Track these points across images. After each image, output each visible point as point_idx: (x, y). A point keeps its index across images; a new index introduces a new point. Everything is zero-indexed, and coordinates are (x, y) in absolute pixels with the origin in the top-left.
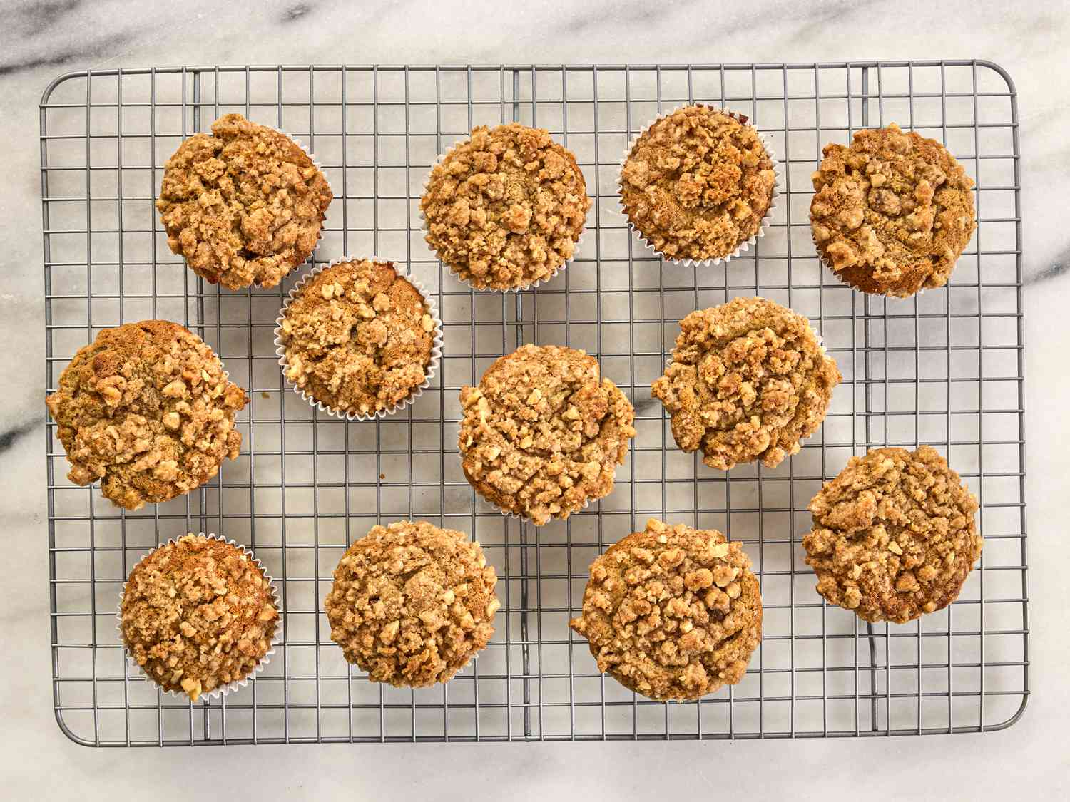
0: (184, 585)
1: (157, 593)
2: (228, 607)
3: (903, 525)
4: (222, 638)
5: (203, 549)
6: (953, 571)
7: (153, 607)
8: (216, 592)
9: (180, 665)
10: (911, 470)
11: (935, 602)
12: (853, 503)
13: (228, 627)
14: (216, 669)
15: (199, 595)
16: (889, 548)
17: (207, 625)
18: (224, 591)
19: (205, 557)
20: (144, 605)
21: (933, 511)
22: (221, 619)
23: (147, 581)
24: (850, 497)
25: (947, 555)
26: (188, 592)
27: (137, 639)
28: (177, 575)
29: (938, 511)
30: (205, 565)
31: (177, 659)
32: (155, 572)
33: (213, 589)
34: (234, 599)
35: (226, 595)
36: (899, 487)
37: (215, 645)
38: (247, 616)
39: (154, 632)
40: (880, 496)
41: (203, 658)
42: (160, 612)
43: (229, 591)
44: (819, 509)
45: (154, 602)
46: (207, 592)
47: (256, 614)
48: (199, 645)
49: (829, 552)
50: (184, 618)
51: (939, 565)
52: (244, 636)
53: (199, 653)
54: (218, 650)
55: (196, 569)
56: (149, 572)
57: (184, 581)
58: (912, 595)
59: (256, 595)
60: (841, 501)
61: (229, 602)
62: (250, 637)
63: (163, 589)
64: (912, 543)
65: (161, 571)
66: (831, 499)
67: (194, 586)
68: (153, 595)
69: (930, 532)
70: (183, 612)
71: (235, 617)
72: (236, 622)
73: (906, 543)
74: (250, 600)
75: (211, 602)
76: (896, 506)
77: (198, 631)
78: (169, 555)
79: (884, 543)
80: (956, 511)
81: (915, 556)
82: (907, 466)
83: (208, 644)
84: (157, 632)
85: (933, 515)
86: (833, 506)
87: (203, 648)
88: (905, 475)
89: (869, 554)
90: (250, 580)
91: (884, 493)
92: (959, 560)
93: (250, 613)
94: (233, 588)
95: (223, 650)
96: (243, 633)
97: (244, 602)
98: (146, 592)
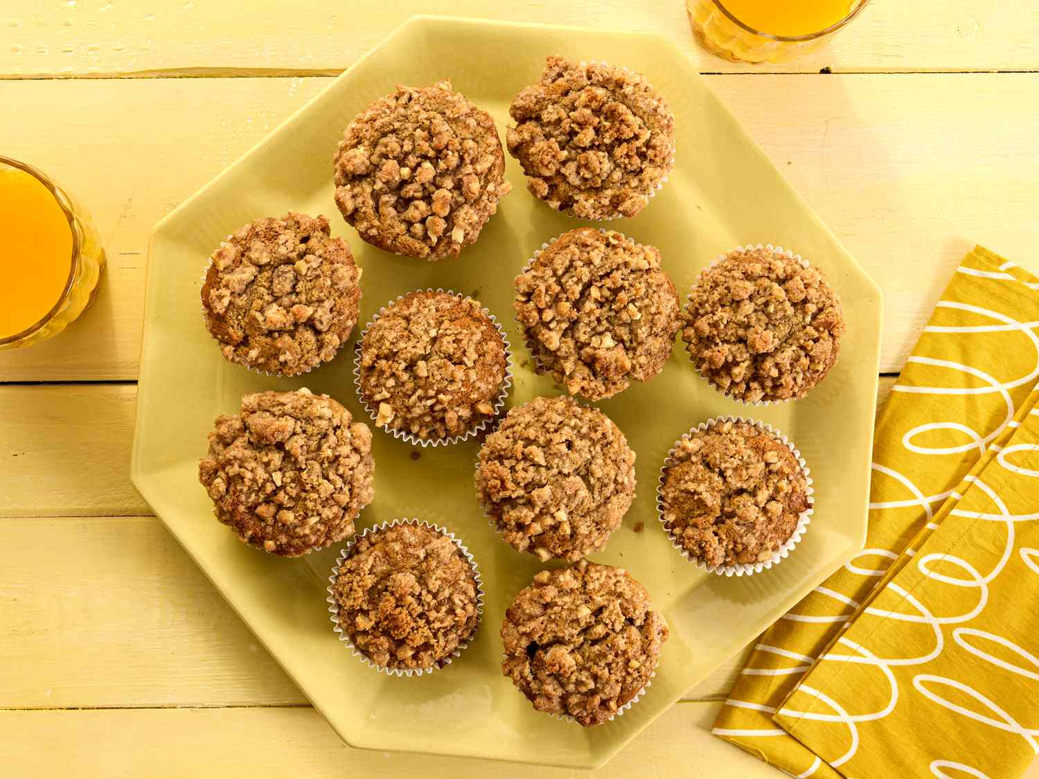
0: (446, 335)
1: (422, 324)
2: (464, 379)
3: (298, 466)
4: (441, 396)
5: (478, 320)
6: (307, 531)
7: (410, 332)
8: (465, 359)
9: (392, 390)
10: (339, 432)
11: (275, 543)
12: (274, 419)
13: (452, 393)
14: (414, 415)
15: (451, 351)
16: (273, 474)
17: (439, 377)
18: (470, 364)
19: (477, 328)
20: (404, 324)
21: (328, 474)
22: (452, 381)
23: (421, 308)
24: (277, 413)
25: (312, 516)
26: (445, 342)
27: (378, 344)
28: (446, 324)
29: (332, 476)
30: (472, 334)
31: (394, 384)
32: (433, 307)
33: (465, 355)
34: (473, 375)
35: (470, 368)
36: (319, 436)
37: (431, 398)
38: (472, 397)
39: (395, 350)
40: (298, 430)
41: (414, 398)
42: (413, 339)
43: (474, 368)
44: (248, 404)
45: (414, 328)
46: (459, 354)
47: (478, 401)
48: (419, 387)
49: (228, 440)
50: (425, 358)
51: (300, 518)
52: (456, 409)
53: (414, 393)
54: (429, 403)
55: (465, 331)
56: (428, 304)
57: (448, 332)
58: (263, 524)
59: (490, 387)
60: (269, 411)
61: (467, 375)
62: (460, 414)
63: (429, 325)
64: (293, 485)
65: (437, 311)
66: (262, 404)
67: (454, 342)
68: (418, 323)
69: (312, 487)
70: (429, 354)
71: (463, 389)
72: (460, 394)
73: (289, 480)
74: (483, 386)
75: (455, 364)
76: (305, 447)
77: (428, 377)
78: (452, 304)
79: (272, 467)
80: (346, 489)
81: (287, 497)
82: (338, 427)
83: (426, 391)
84: (397, 352)
85: (326, 478)
86: (260, 410)
87: (420, 392)
88: (331, 432)
89: (253, 464)
90: (495, 372)
91: (304, 432)
92: (319, 526)
93: (474, 396)
94: (479, 366)
95: (432, 407)
96: (458, 406)
97: (478, 384)
98: (414, 315)
